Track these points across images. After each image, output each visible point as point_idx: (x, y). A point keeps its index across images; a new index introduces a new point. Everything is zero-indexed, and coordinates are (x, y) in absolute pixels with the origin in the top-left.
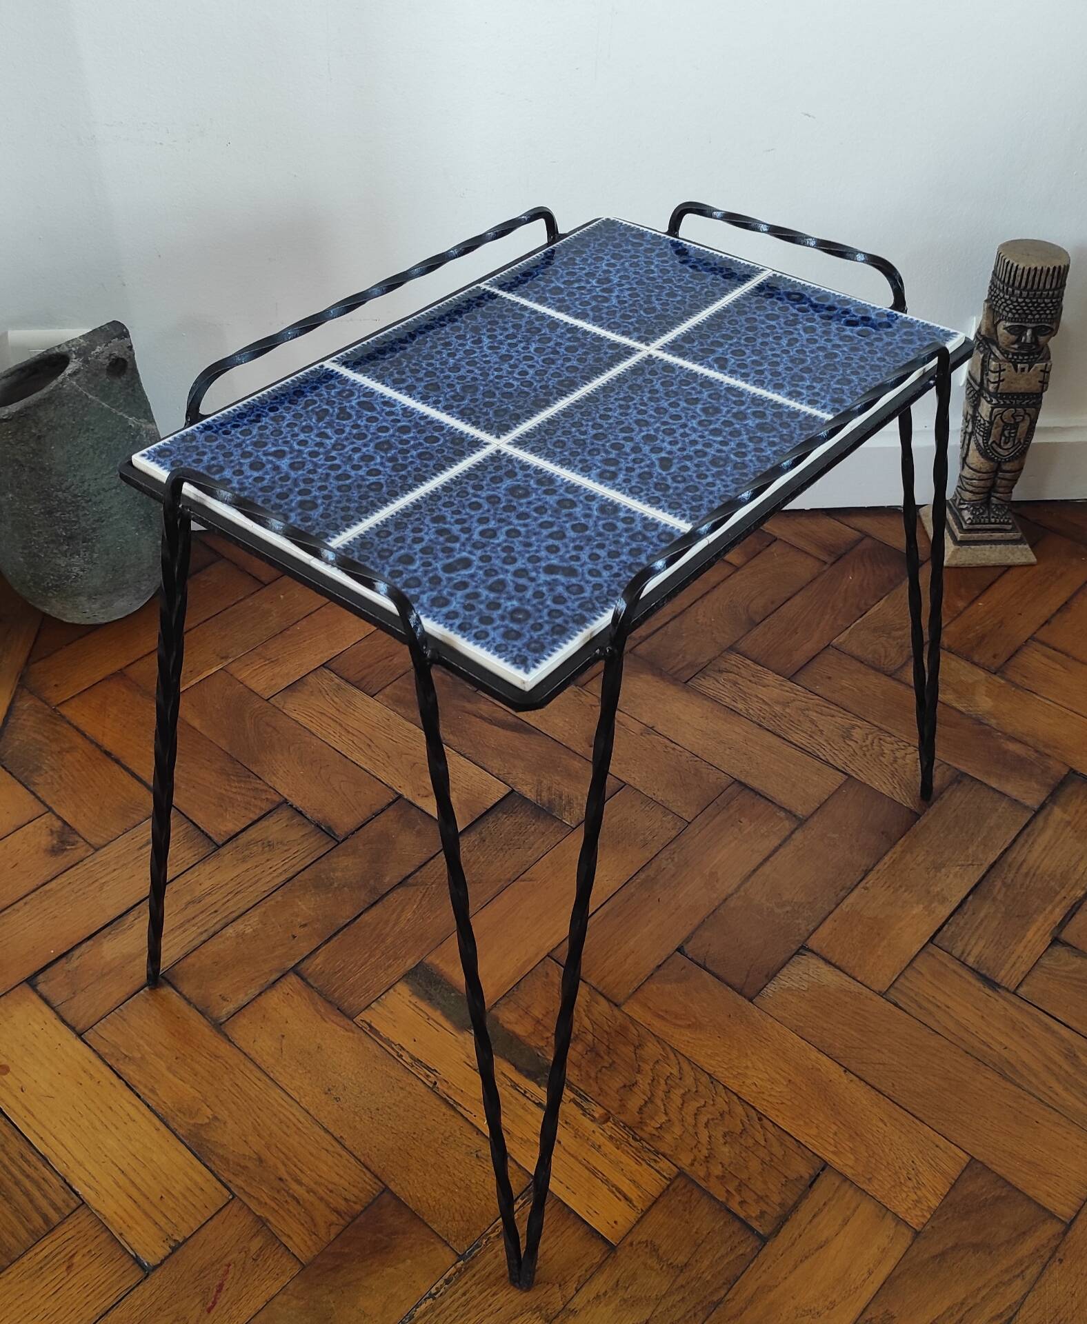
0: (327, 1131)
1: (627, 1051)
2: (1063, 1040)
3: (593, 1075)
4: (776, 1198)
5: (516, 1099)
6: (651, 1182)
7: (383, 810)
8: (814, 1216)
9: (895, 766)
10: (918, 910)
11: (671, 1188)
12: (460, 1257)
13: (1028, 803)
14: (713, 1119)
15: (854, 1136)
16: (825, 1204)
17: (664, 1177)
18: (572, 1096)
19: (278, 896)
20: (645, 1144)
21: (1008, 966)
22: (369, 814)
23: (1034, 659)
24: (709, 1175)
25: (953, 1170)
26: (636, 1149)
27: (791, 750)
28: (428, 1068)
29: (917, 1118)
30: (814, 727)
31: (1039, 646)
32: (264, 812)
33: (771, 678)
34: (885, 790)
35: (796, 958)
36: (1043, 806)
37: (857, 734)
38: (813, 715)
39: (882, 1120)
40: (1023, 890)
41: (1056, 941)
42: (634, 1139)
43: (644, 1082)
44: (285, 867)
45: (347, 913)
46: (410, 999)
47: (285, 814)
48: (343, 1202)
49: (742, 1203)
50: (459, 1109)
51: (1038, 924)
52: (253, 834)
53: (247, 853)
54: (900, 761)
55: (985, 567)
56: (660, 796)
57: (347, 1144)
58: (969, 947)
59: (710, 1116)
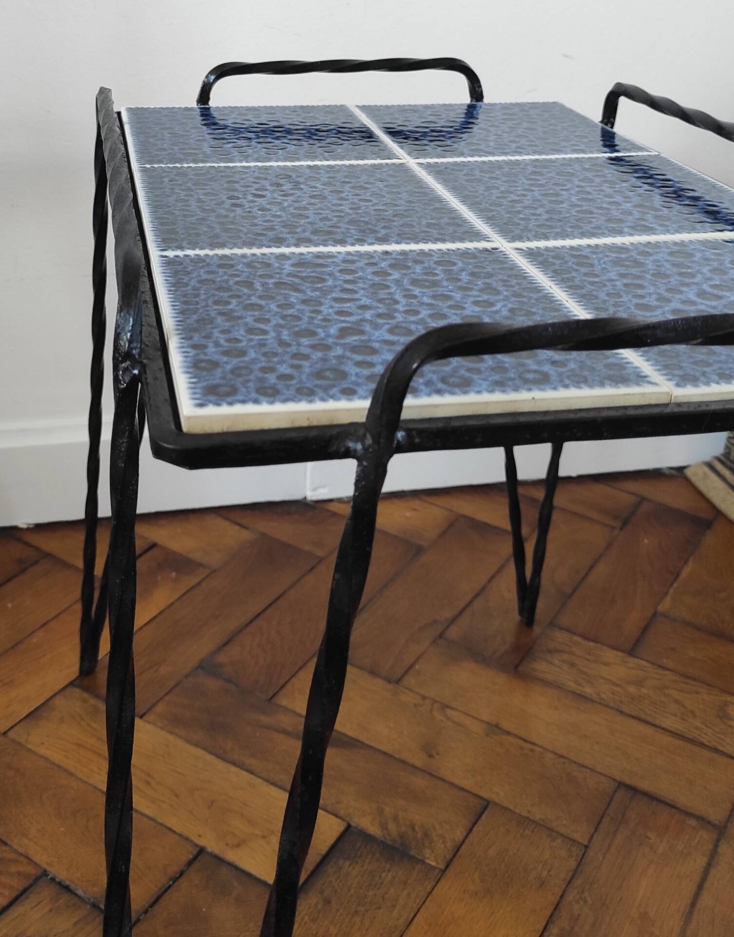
7: (182, 873)
22: (166, 881)
30: (682, 709)
33: (609, 655)
38: (676, 694)
47: (45, 892)
56: (537, 814)
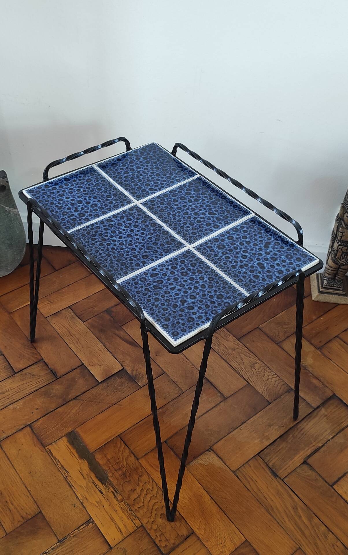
0: (26, 487)
1: (136, 477)
2: (294, 501)
3: (122, 484)
4: (172, 541)
5: (93, 488)
6: (131, 527)
7: (75, 369)
8: (184, 550)
9: (267, 381)
10: (257, 441)
11: (137, 531)
12: (59, 541)
13: (313, 405)
14: (159, 508)
15: (207, 523)
16: (189, 547)
17: (136, 526)
18: (113, 490)
19: (31, 396)
20: (133, 513)
21: (283, 469)
22: (70, 370)
23: (335, 345)
24: (151, 528)
25: (238, 543)
26: (129, 514)
27: (230, 369)
28: (66, 471)
29: (231, 521)
30: (241, 361)
31: (339, 340)
32: (34, 363)
33: (231, 338)
34: (260, 391)
35: (207, 452)
36: (318, 407)
37: (257, 366)
38: (243, 356)
39: (218, 520)
40: (299, 440)
41: (305, 462)
42: (129, 510)
43: (139, 489)
44: (36, 385)
45: (53, 406)
46: (66, 443)
47: (41, 364)
48: (25, 514)
49: (160, 541)
50: (73, 488)
51: (300, 454)
52: (28, 370)
53: (25, 377)
54: (270, 380)
55: (329, 303)
56: (176, 380)
57: (32, 493)
58: (271, 459)
59: (158, 507)
